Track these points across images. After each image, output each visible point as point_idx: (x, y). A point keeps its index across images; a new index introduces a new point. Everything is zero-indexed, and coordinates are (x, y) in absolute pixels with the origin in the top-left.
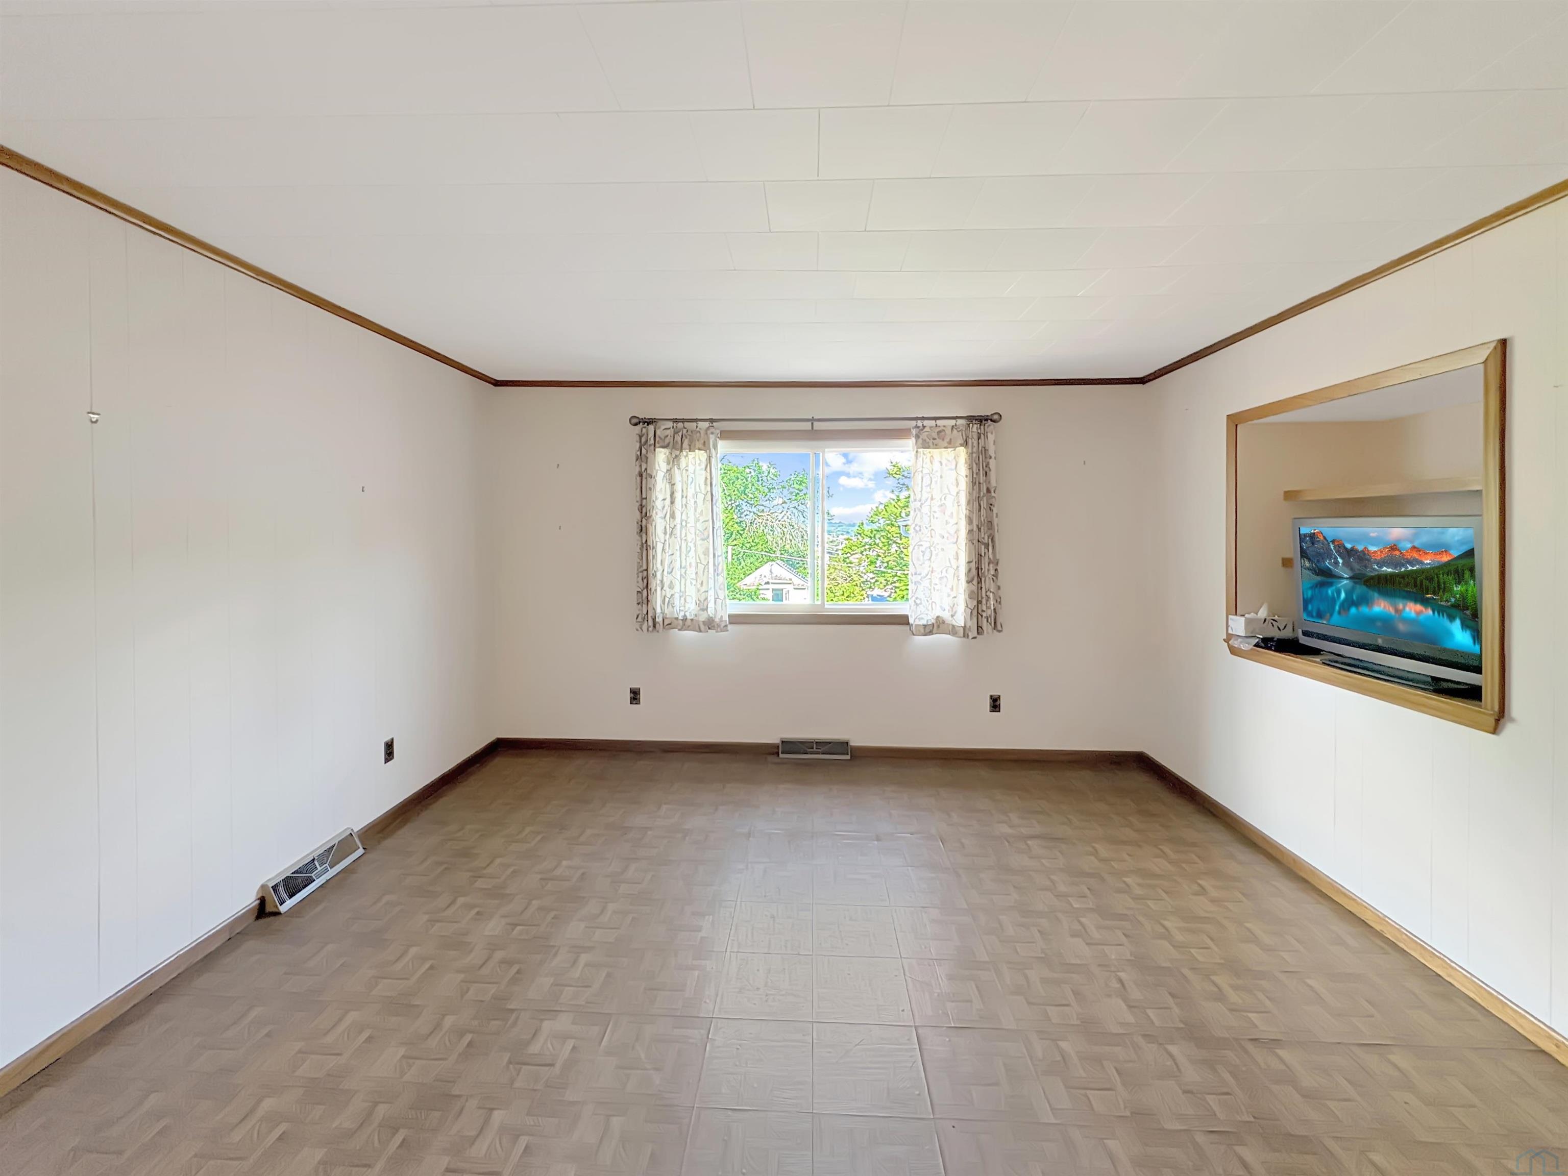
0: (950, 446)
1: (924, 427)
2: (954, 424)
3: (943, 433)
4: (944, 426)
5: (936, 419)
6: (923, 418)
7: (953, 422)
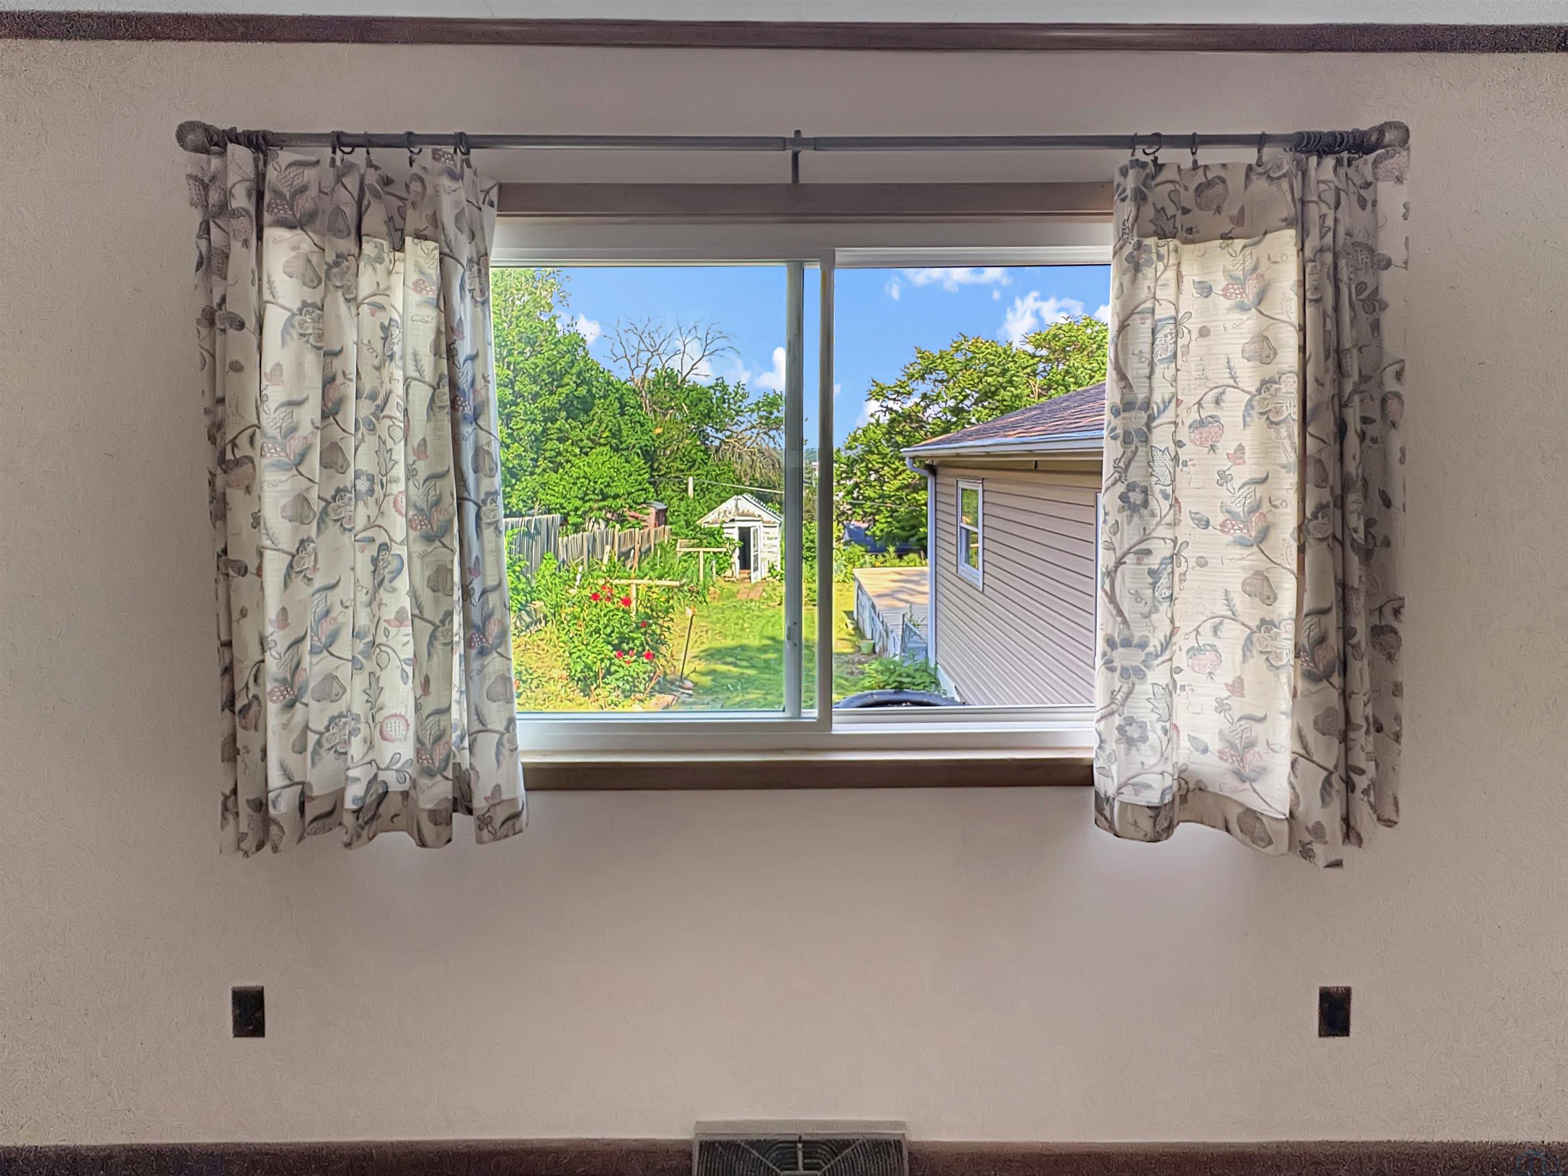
0: (1238, 230)
1: (1159, 167)
2: (1254, 162)
3: (1219, 188)
4: (1224, 166)
5: (1193, 142)
6: (1158, 140)
7: (1249, 155)
